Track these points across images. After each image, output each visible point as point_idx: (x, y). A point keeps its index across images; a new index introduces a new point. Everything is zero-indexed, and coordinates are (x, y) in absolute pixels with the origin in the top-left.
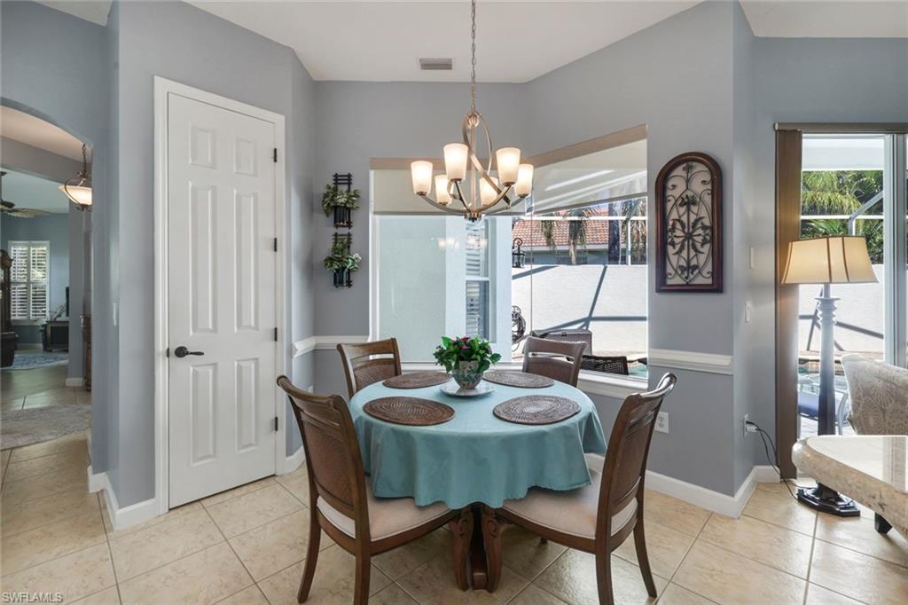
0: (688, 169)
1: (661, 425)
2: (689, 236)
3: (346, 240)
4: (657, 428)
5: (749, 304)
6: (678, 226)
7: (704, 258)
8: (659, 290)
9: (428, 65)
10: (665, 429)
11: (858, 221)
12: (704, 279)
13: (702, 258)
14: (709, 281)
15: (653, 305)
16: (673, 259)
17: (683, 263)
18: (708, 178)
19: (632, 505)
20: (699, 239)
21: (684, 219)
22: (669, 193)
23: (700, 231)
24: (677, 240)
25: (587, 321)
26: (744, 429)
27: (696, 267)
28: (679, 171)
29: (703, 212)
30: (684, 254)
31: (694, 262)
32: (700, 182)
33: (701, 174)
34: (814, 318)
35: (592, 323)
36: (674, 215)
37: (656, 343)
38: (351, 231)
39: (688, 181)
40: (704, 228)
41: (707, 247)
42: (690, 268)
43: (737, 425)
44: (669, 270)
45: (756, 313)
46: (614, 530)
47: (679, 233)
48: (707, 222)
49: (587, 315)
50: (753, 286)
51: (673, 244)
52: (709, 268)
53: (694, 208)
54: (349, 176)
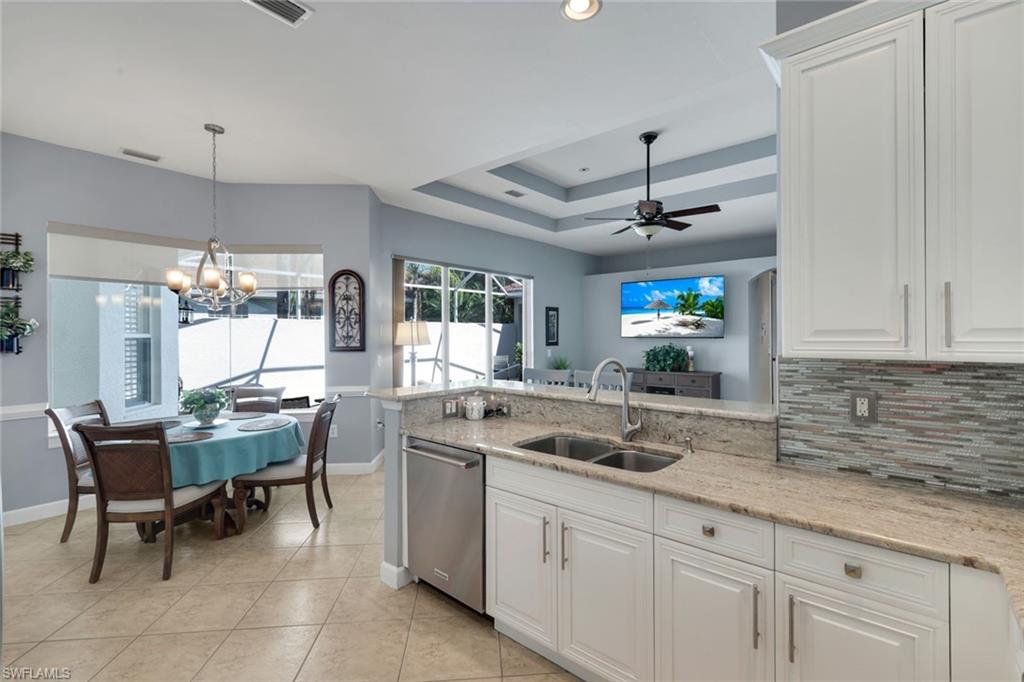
0: (347, 279)
1: (333, 433)
2: (348, 318)
3: (13, 304)
4: (330, 435)
5: (379, 357)
6: (342, 311)
7: (355, 332)
8: (331, 351)
9: (127, 152)
10: (336, 435)
11: (459, 292)
12: (356, 344)
13: (355, 331)
14: (358, 345)
15: (327, 359)
16: (339, 331)
17: (345, 334)
18: (357, 286)
19: (320, 462)
20: (353, 320)
21: (345, 308)
22: (336, 291)
23: (353, 316)
24: (342, 320)
25: (257, 373)
26: (376, 427)
27: (351, 337)
28: (342, 279)
29: (355, 304)
30: (345, 328)
31: (350, 334)
32: (353, 289)
33: (354, 283)
34: (436, 360)
35: (262, 375)
36: (339, 305)
37: (331, 382)
38: (19, 294)
39: (347, 286)
40: (356, 314)
41: (357, 325)
42: (349, 337)
43: (372, 424)
44: (337, 338)
45: (383, 361)
46: (314, 471)
47: (342, 316)
48: (357, 311)
49: (257, 367)
50: (382, 347)
51: (339, 322)
52: (358, 337)
53: (350, 302)
54: (17, 236)
